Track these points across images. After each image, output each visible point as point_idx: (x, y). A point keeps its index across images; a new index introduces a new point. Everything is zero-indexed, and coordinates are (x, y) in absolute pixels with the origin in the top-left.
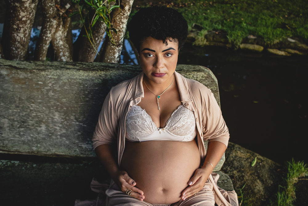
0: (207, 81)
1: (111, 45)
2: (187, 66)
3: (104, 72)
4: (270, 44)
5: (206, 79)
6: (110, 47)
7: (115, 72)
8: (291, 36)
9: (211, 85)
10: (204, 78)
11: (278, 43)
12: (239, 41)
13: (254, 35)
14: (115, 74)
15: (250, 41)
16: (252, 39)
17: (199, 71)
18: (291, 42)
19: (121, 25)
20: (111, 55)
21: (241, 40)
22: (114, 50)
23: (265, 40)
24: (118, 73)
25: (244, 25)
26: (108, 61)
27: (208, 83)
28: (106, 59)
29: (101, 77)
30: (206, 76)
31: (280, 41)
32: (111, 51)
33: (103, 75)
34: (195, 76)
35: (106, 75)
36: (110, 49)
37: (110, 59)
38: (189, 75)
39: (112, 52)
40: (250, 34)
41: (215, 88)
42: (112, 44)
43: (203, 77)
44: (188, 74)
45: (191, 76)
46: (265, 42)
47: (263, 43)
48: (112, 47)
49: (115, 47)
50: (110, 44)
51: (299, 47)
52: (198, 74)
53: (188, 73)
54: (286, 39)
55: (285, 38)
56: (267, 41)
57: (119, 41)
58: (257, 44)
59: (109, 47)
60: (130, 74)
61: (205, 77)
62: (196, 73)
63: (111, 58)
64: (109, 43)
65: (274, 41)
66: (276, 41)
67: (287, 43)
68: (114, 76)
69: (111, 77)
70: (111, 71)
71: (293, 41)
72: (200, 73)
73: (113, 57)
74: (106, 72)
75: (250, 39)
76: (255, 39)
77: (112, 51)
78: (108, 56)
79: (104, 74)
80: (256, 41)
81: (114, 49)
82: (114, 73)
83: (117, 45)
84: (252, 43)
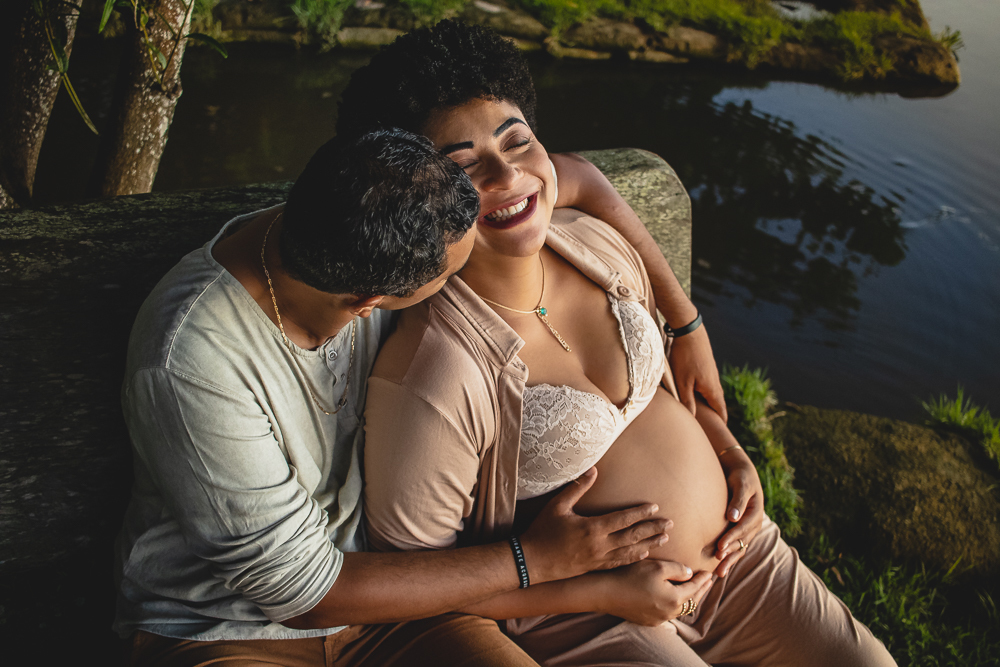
0: (664, 194)
1: (147, 94)
2: (604, 153)
5: (664, 189)
6: (142, 102)
9: (676, 203)
10: (659, 187)
15: (368, 19)
16: (375, 11)
17: (646, 166)
18: (490, 15)
19: (178, 15)
20: (147, 128)
21: (338, 15)
22: (156, 111)
23: (416, 11)
26: (134, 151)
27: (668, 199)
28: (128, 146)
30: (664, 179)
31: (457, 12)
32: (144, 116)
34: (635, 185)
36: (143, 105)
37: (142, 143)
38: (621, 181)
39: (149, 117)
41: (682, 213)
42: (148, 90)
43: (655, 184)
44: (617, 179)
45: (626, 185)
46: (415, 19)
47: (410, 22)
48: (151, 98)
49: (159, 100)
50: (140, 89)
51: (518, 26)
52: (645, 175)
53: (619, 176)
54: (473, 5)
55: (468, 1)
56: (422, 13)
57: (174, 75)
58: (392, 25)
59: (140, 99)
61: (662, 182)
62: (639, 174)
63: (145, 141)
64: (138, 86)
65: (441, 12)
66: (449, 13)
67: (481, 19)
71: (495, 9)
72: (649, 174)
73: (150, 134)
75: (366, 12)
76: (382, 12)
77: (147, 113)
78: (136, 135)
80: (387, 18)
81: (157, 107)
83: (167, 90)
84: (374, 25)
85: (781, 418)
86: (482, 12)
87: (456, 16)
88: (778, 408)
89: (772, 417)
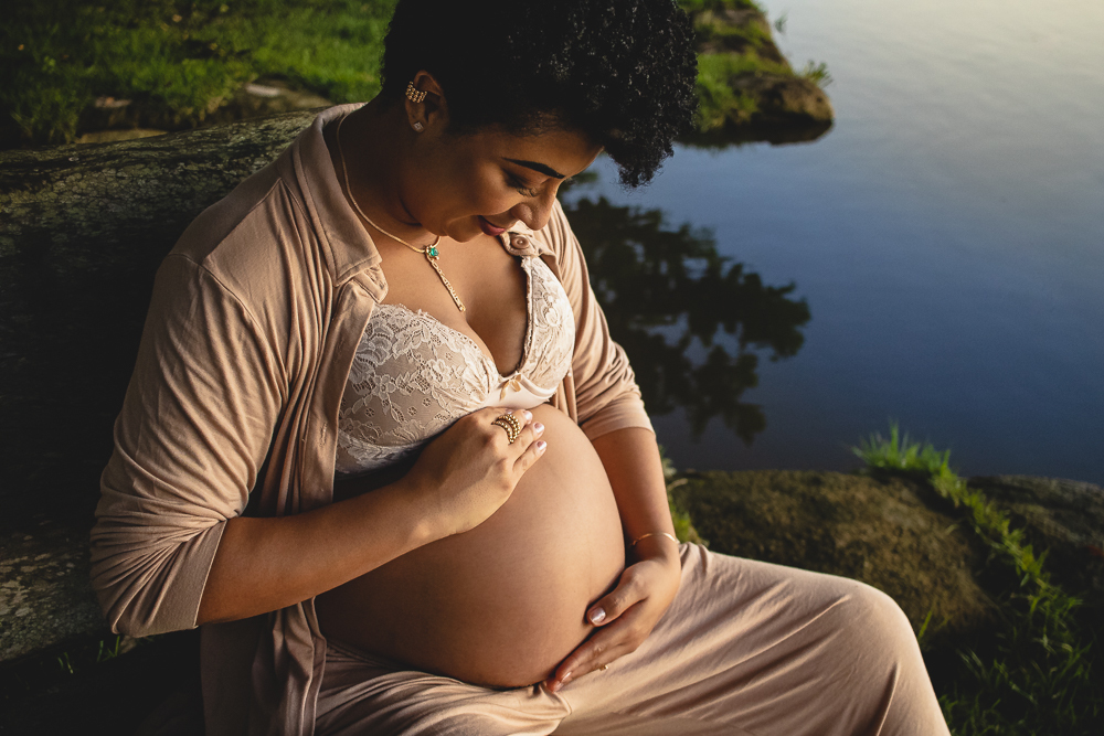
3: (26, 196)
4: (195, 115)
7: (83, 184)
8: (254, 76)
11: (221, 109)
12: (66, 126)
13: (117, 97)
14: (82, 194)
15: (112, 119)
16: (120, 109)
18: (267, 99)
21: (73, 120)
23: (174, 103)
24: (95, 188)
25: (50, 67)
29: (12, 221)
31: (225, 99)
33: (22, 212)
35: (36, 209)
40: (97, 94)
46: (172, 112)
47: (166, 117)
54: (243, 90)
55: (238, 86)
56: (181, 106)
58: (144, 125)
60: (156, 182)
65: (205, 102)
66: (214, 102)
67: (257, 104)
68: (75, 205)
69: (61, 213)
70: (61, 184)
71: (272, 92)
74: (34, 192)
75: (110, 111)
76: (129, 109)
79: (23, 206)
80: (137, 117)
82: (75, 188)
84: (123, 126)
85: (681, 487)
86: (257, 97)
87: (224, 104)
88: (675, 477)
89: (670, 487)
